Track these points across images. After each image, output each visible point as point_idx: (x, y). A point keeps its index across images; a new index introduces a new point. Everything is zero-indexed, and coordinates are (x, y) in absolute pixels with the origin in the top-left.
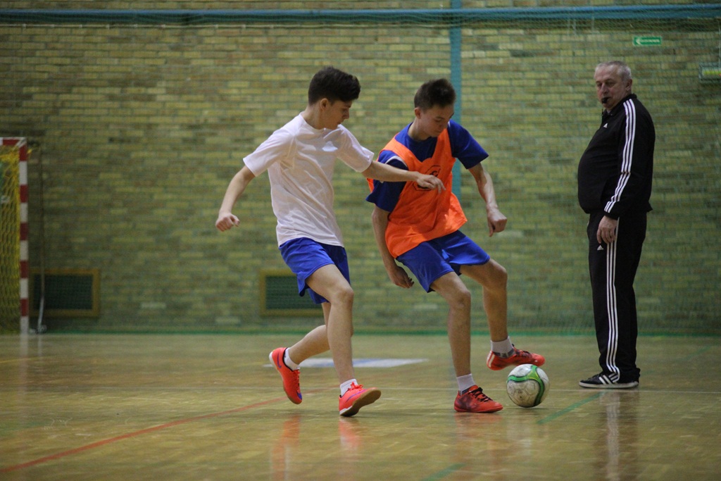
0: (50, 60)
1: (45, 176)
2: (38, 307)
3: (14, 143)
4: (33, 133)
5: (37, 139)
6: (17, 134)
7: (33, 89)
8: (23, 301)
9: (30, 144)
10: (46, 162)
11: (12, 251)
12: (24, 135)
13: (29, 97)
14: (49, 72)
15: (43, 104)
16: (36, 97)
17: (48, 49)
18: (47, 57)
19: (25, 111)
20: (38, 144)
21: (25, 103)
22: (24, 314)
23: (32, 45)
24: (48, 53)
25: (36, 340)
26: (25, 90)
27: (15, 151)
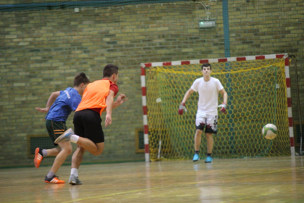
0: (299, 12)
1: (299, 73)
2: (299, 141)
3: (281, 56)
4: (291, 51)
5: (294, 54)
6: (284, 52)
7: (290, 28)
8: (291, 138)
9: (290, 56)
10: (299, 65)
11: (284, 113)
12: (287, 52)
13: (289, 32)
14: (298, 18)
15: (296, 35)
16: (292, 32)
17: (298, 6)
18: (297, 11)
19: (287, 40)
20: (294, 56)
21: (287, 35)
22: (292, 146)
23: (290, 5)
24: (298, 8)
25: (300, 158)
26: (286, 29)
27: (283, 60)
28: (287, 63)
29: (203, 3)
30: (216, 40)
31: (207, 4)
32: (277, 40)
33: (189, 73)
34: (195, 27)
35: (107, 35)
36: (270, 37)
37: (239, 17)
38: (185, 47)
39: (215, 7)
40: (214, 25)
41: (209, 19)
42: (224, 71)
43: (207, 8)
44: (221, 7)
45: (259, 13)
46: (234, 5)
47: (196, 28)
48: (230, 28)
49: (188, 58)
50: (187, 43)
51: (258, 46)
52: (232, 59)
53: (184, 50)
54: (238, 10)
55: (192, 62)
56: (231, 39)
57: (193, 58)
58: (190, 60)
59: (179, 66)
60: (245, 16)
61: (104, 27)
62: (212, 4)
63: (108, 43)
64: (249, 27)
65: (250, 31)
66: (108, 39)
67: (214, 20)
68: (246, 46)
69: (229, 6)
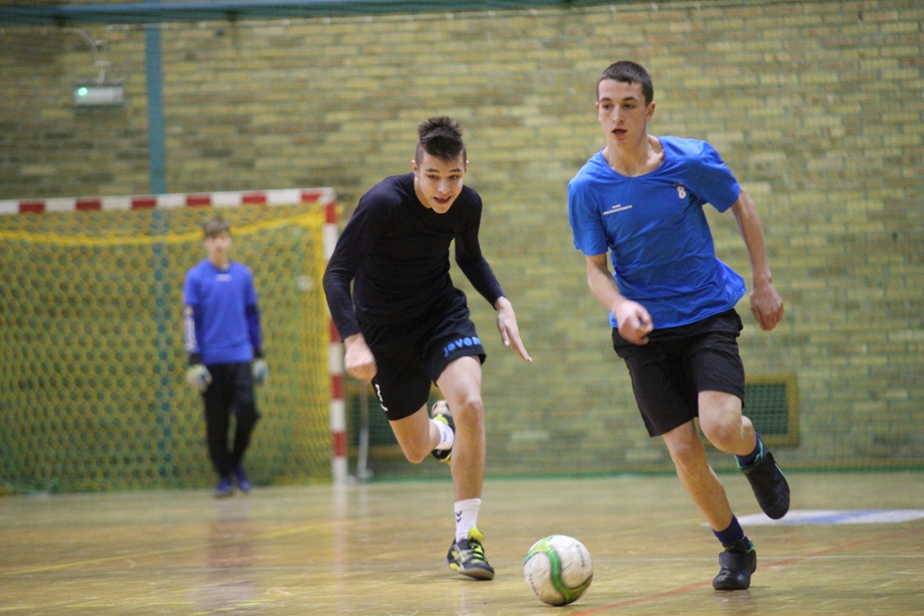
0: (366, 71)
2: (356, 442)
3: (315, 197)
4: (343, 182)
6: (319, 183)
7: (342, 116)
8: (337, 436)
9: (340, 198)
11: (317, 359)
12: (331, 183)
13: (335, 127)
14: (364, 90)
15: (357, 138)
16: (347, 127)
17: (363, 55)
18: (361, 67)
19: (331, 150)
21: (332, 137)
22: (338, 454)
23: (339, 50)
24: (363, 60)
25: (358, 493)
26: (331, 118)
27: (319, 209)
29: (89, 34)
30: (126, 144)
31: (99, 37)
32: (304, 150)
33: (41, 238)
34: (63, 101)
36: (285, 139)
37: (196, 77)
38: (32, 161)
39: (122, 47)
40: (120, 100)
41: (106, 79)
42: (148, 234)
43: (99, 48)
44: (142, 46)
45: (253, 70)
46: (181, 44)
47: (65, 106)
48: (168, 111)
49: (42, 192)
50: (38, 148)
51: (249, 165)
52: (171, 201)
53: (29, 170)
54: (190, 57)
55: (53, 205)
56: (172, 143)
57: (56, 192)
58: (44, 197)
59: (13, 218)
60: (210, 76)
62: (115, 36)
64: (219, 110)
65: (225, 121)
67: (119, 85)
68: (213, 164)
69: (165, 47)
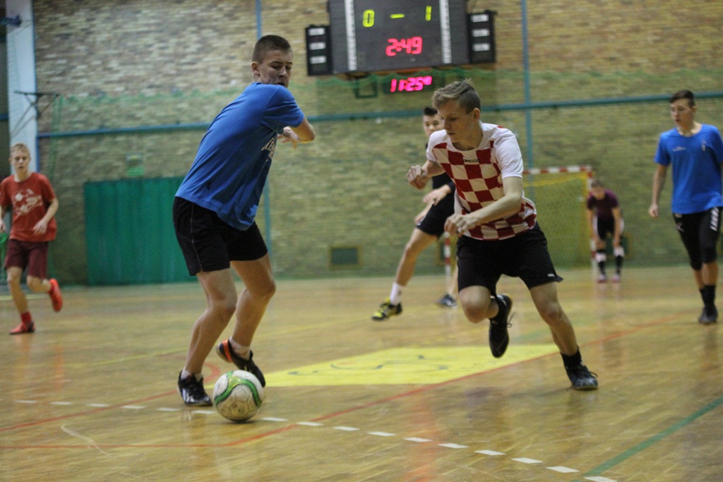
3: (584, 169)
27: (586, 174)
28: (590, 175)
31: (510, 116)
32: (580, 153)
35: (408, 145)
36: (574, 150)
43: (510, 119)
44: (525, 119)
45: (563, 126)
46: (538, 118)
51: (560, 158)
52: (535, 171)
54: (541, 121)
60: (548, 128)
61: (406, 138)
62: (515, 116)
63: (411, 154)
64: (551, 140)
65: (553, 143)
66: (409, 150)
68: (550, 158)
69: (532, 119)
